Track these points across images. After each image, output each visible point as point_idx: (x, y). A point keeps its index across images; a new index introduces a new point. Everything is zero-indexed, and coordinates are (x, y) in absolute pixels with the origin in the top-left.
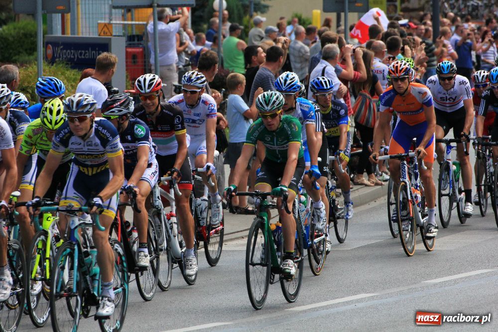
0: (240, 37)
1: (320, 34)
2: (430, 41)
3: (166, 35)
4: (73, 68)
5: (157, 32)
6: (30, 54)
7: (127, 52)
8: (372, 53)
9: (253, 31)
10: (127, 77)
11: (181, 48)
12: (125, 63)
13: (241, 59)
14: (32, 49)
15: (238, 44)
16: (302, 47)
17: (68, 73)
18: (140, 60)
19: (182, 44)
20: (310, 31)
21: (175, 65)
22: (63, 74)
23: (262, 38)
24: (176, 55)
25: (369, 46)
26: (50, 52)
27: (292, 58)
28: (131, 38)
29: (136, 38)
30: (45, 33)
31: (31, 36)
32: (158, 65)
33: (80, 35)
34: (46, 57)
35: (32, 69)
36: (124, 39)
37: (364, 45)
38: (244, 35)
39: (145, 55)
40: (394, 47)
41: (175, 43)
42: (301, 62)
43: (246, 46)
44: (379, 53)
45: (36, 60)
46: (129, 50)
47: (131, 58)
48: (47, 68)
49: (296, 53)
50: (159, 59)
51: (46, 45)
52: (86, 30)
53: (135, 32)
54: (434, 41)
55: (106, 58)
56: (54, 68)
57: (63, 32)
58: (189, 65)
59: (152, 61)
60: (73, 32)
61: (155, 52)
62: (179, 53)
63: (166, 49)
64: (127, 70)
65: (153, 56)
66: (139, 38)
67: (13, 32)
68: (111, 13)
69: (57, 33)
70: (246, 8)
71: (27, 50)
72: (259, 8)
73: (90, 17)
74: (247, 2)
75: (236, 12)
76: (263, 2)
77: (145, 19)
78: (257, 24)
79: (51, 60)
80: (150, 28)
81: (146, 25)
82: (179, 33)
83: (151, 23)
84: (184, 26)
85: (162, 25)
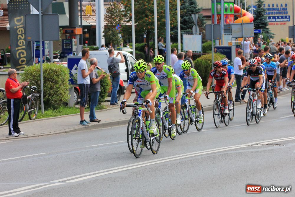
3: (246, 45)
4: (222, 54)
5: (244, 44)
6: (211, 51)
7: (236, 50)
9: (270, 44)
11: (251, 48)
12: (235, 53)
14: (211, 50)
17: (220, 55)
19: (251, 47)
21: (249, 53)
22: (219, 56)
24: (249, 50)
26: (215, 50)
29: (238, 46)
30: (214, 45)
31: (210, 46)
32: (245, 53)
33: (224, 45)
34: (214, 51)
35: (211, 55)
36: (235, 46)
41: (249, 47)
45: (212, 52)
46: (237, 49)
48: (215, 54)
50: (245, 51)
51: (215, 48)
53: (238, 44)
55: (240, 51)
56: (216, 54)
57: (219, 45)
58: (252, 53)
60: (222, 44)
62: (250, 50)
63: (246, 49)
66: (239, 46)
67: (206, 45)
68: (232, 39)
69: (218, 45)
70: (268, 38)
71: (210, 50)
72: (272, 37)
73: (226, 41)
74: (268, 36)
75: (265, 38)
76: (273, 36)
77: (241, 41)
78: (271, 42)
79: (216, 52)
80: (242, 43)
81: (241, 43)
82: (250, 44)
83: (242, 42)
84: (251, 42)
85: (245, 42)
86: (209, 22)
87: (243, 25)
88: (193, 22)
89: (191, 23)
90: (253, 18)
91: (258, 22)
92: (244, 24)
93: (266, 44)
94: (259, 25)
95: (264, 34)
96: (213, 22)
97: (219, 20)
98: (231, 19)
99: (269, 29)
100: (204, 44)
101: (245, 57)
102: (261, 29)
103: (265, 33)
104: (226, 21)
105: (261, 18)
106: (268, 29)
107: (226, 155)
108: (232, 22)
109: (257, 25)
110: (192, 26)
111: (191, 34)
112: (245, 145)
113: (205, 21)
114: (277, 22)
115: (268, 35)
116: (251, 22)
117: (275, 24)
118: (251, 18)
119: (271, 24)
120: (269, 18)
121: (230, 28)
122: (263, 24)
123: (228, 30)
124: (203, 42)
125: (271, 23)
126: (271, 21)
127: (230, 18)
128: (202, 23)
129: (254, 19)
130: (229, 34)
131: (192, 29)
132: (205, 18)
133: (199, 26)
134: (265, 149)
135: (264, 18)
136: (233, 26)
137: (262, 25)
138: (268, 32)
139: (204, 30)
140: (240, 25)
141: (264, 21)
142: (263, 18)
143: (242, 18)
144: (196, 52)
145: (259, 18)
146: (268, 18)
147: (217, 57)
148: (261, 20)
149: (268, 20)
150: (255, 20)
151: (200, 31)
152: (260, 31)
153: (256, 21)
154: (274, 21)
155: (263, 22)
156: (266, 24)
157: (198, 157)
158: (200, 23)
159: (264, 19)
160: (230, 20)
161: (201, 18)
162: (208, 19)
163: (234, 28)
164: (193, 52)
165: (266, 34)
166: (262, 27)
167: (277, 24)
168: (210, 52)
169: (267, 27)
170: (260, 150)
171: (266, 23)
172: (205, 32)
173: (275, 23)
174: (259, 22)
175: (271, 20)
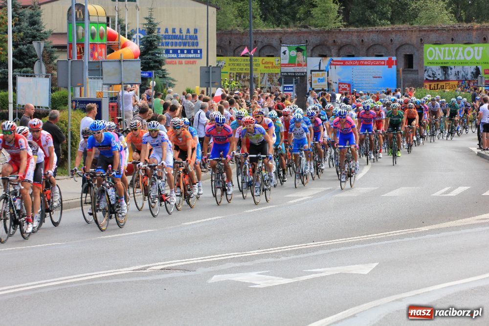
0: (162, 98)
1: (200, 98)
2: (249, 101)
3: (128, 97)
5: (123, 95)
6: (66, 106)
7: (109, 105)
8: (223, 106)
9: (167, 96)
10: (109, 116)
11: (135, 103)
13: (162, 109)
14: (66, 104)
15: (161, 102)
16: (190, 103)
18: (115, 109)
19: (135, 101)
20: (194, 96)
21: (132, 111)
22: (80, 115)
23: (172, 99)
25: (221, 103)
26: (74, 104)
27: (185, 108)
28: (111, 99)
29: (114, 99)
30: (72, 96)
31: (66, 97)
32: (124, 111)
33: (88, 97)
34: (72, 107)
35: (65, 113)
36: (108, 99)
37: (219, 103)
38: (163, 98)
39: (118, 107)
40: (232, 103)
41: (132, 101)
42: (190, 110)
43: (164, 102)
44: (226, 107)
45: (68, 108)
46: (111, 104)
47: (112, 108)
48: (73, 112)
49: (187, 106)
50: (124, 108)
51: (72, 101)
52: (91, 95)
53: (114, 96)
54: (251, 101)
56: (76, 112)
57: (81, 96)
59: (121, 109)
60: (85, 96)
61: (123, 105)
62: (134, 106)
63: (127, 104)
64: (109, 113)
65: (121, 107)
66: (116, 98)
67: (58, 96)
68: (102, 87)
69: (78, 96)
70: (165, 85)
71: (63, 104)
72: (171, 85)
73: (93, 89)
74: (165, 83)
75: (160, 87)
76: (172, 82)
77: (118, 90)
78: (169, 93)
79: (75, 109)
80: (120, 94)
81: (118, 93)
82: (134, 96)
83: (121, 91)
84: (136, 93)
85: (126, 93)
86: (62, 57)
87: (122, 62)
88: (35, 56)
89: (31, 57)
90: (139, 51)
91: (147, 59)
92: (124, 61)
93: (161, 96)
94: (149, 63)
95: (157, 79)
96: (70, 57)
97: (81, 52)
98: (101, 51)
99: (167, 72)
100: (54, 93)
101: (126, 119)
102: (153, 71)
103: (160, 77)
104: (92, 55)
105: (153, 51)
106: (164, 70)
107: (91, 288)
108: (104, 57)
109: (145, 63)
110: (34, 63)
111: (31, 76)
112: (125, 269)
113: (55, 55)
114: (180, 60)
115: (165, 81)
116: (136, 58)
117: (177, 62)
118: (136, 52)
119: (170, 63)
120: (167, 52)
121: (99, 67)
122: (156, 62)
123: (97, 70)
124: (52, 91)
125: (170, 60)
126: (169, 58)
127: (99, 50)
128: (51, 58)
129: (141, 53)
130: (98, 78)
131: (33, 68)
132: (56, 49)
133: (46, 63)
134: (159, 277)
135: (159, 52)
136: (104, 64)
137: (154, 64)
138: (164, 77)
139: (54, 69)
140: (118, 63)
141: (159, 57)
142: (156, 51)
143: (121, 51)
144: (39, 107)
145: (150, 52)
146: (164, 52)
147: (76, 117)
148: (153, 54)
149: (165, 56)
150: (143, 54)
151: (48, 72)
152: (150, 74)
153: (144, 57)
154: (175, 58)
155: (157, 59)
156: (161, 63)
157: (43, 290)
158: (48, 58)
159: (159, 54)
160: (100, 54)
161: (48, 49)
162: (61, 51)
163: (106, 67)
164: (35, 107)
165: (162, 80)
166: (154, 66)
167: (181, 63)
168: (63, 107)
169: (163, 68)
170: (150, 278)
171: (163, 60)
172: (55, 73)
173: (177, 60)
174: (150, 59)
175: (170, 56)
